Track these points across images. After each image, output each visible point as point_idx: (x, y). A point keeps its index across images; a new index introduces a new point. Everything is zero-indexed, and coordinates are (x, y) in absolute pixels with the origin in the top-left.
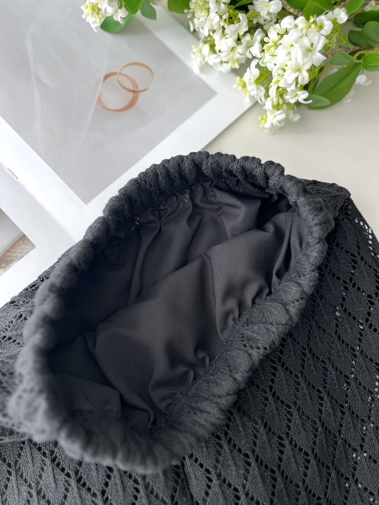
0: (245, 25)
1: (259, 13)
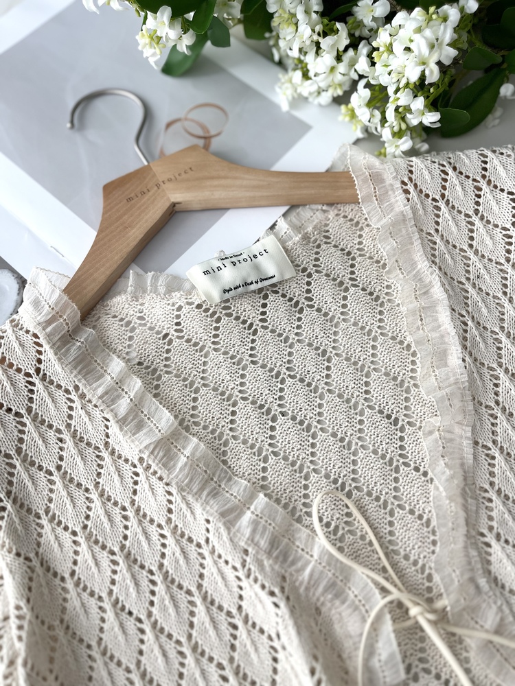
0: (345, 36)
1: (361, 21)
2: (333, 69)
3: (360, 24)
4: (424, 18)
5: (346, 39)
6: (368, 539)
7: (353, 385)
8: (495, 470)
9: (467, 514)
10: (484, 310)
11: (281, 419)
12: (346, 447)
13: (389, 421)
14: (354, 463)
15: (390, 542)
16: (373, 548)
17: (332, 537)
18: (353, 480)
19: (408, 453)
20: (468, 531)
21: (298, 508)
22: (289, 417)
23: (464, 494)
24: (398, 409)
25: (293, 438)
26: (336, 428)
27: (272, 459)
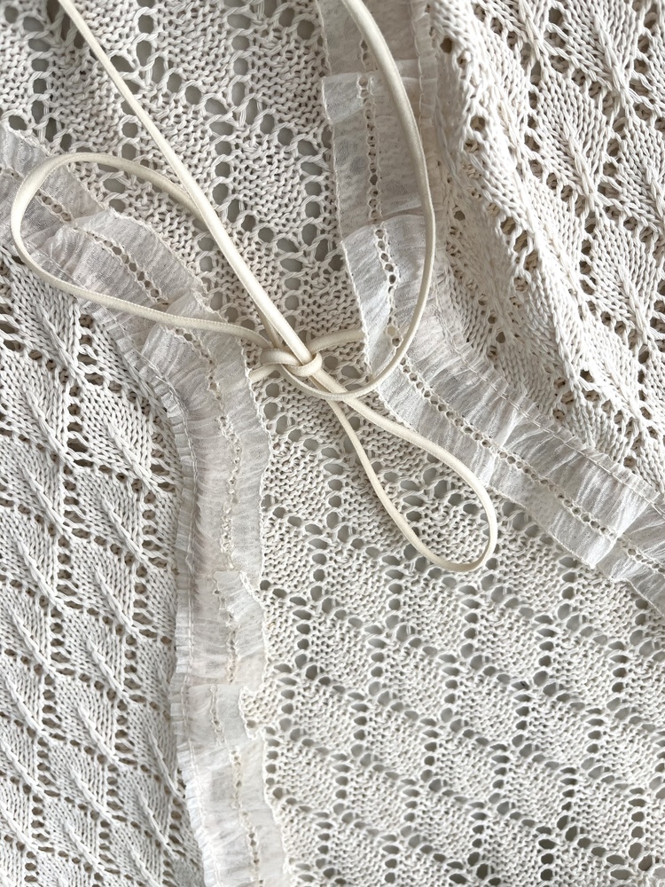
6: (381, 475)
7: (386, 733)
8: (135, 596)
9: (194, 526)
10: (137, 854)
11: (529, 678)
12: (409, 631)
13: (325, 675)
14: (396, 605)
15: (340, 471)
16: (374, 461)
17: (449, 479)
18: (400, 576)
19: (294, 620)
20: (197, 499)
21: (510, 527)
22: (513, 682)
23: (198, 560)
24: (307, 694)
25: (507, 647)
26: (426, 661)
27: (552, 612)
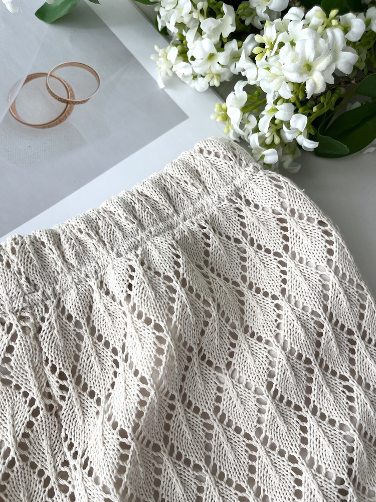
0: (231, 23)
1: (254, 10)
2: (211, 56)
3: (252, 12)
4: (322, 21)
5: (232, 25)
